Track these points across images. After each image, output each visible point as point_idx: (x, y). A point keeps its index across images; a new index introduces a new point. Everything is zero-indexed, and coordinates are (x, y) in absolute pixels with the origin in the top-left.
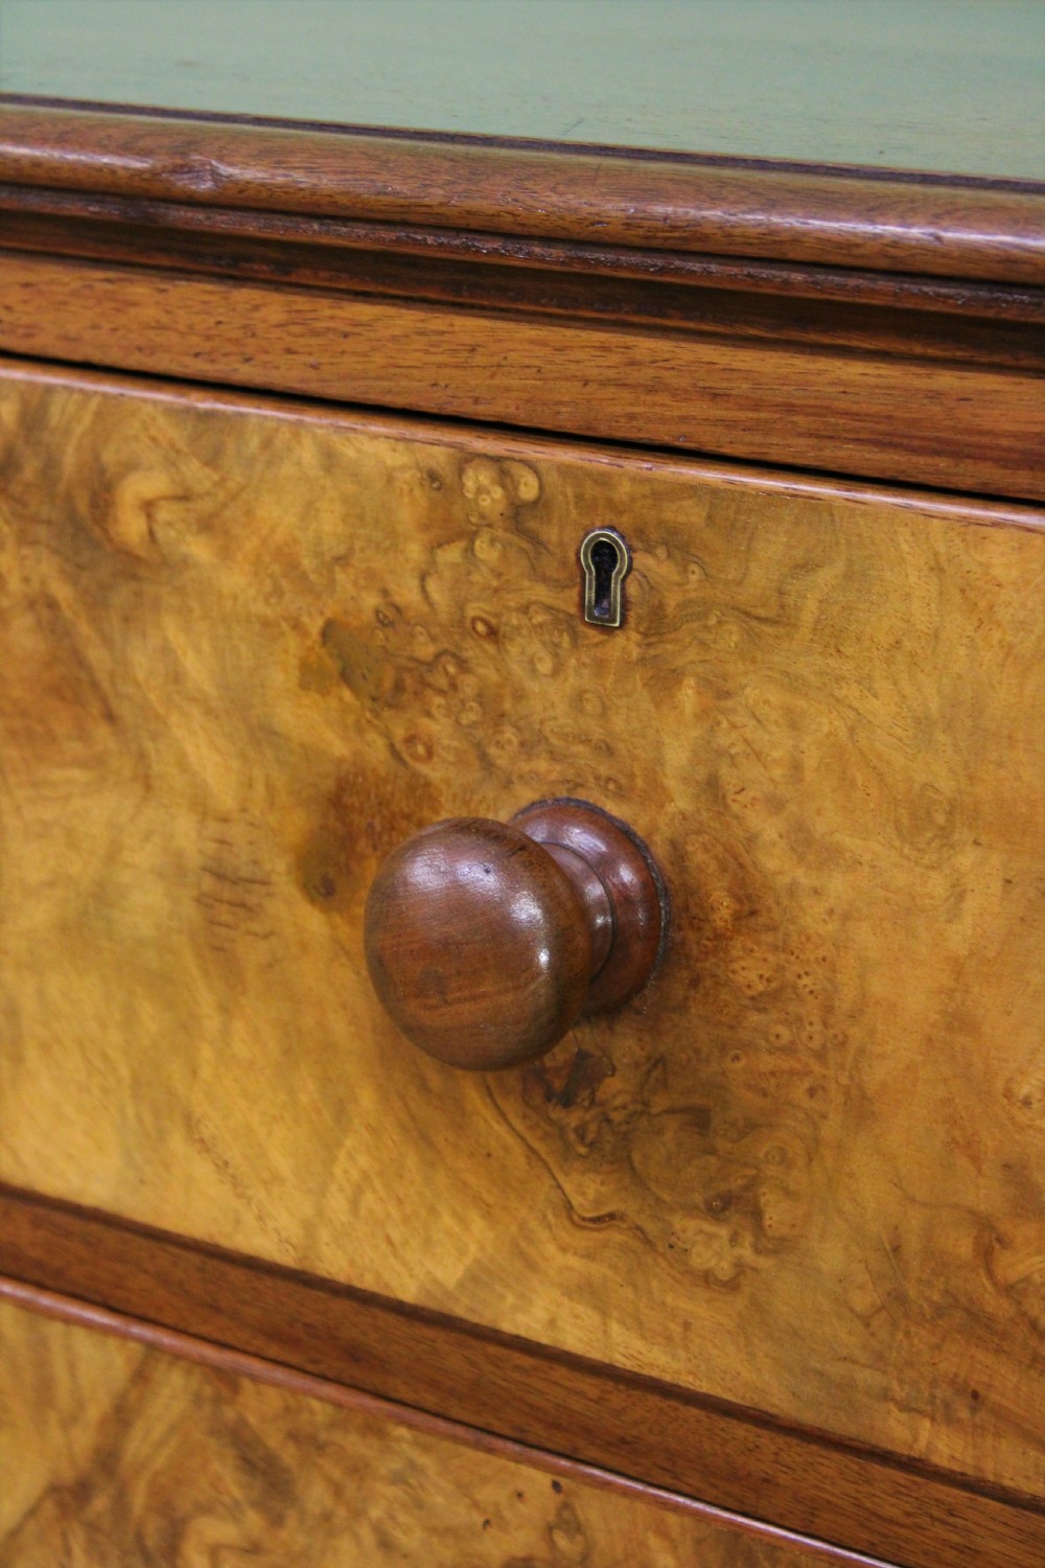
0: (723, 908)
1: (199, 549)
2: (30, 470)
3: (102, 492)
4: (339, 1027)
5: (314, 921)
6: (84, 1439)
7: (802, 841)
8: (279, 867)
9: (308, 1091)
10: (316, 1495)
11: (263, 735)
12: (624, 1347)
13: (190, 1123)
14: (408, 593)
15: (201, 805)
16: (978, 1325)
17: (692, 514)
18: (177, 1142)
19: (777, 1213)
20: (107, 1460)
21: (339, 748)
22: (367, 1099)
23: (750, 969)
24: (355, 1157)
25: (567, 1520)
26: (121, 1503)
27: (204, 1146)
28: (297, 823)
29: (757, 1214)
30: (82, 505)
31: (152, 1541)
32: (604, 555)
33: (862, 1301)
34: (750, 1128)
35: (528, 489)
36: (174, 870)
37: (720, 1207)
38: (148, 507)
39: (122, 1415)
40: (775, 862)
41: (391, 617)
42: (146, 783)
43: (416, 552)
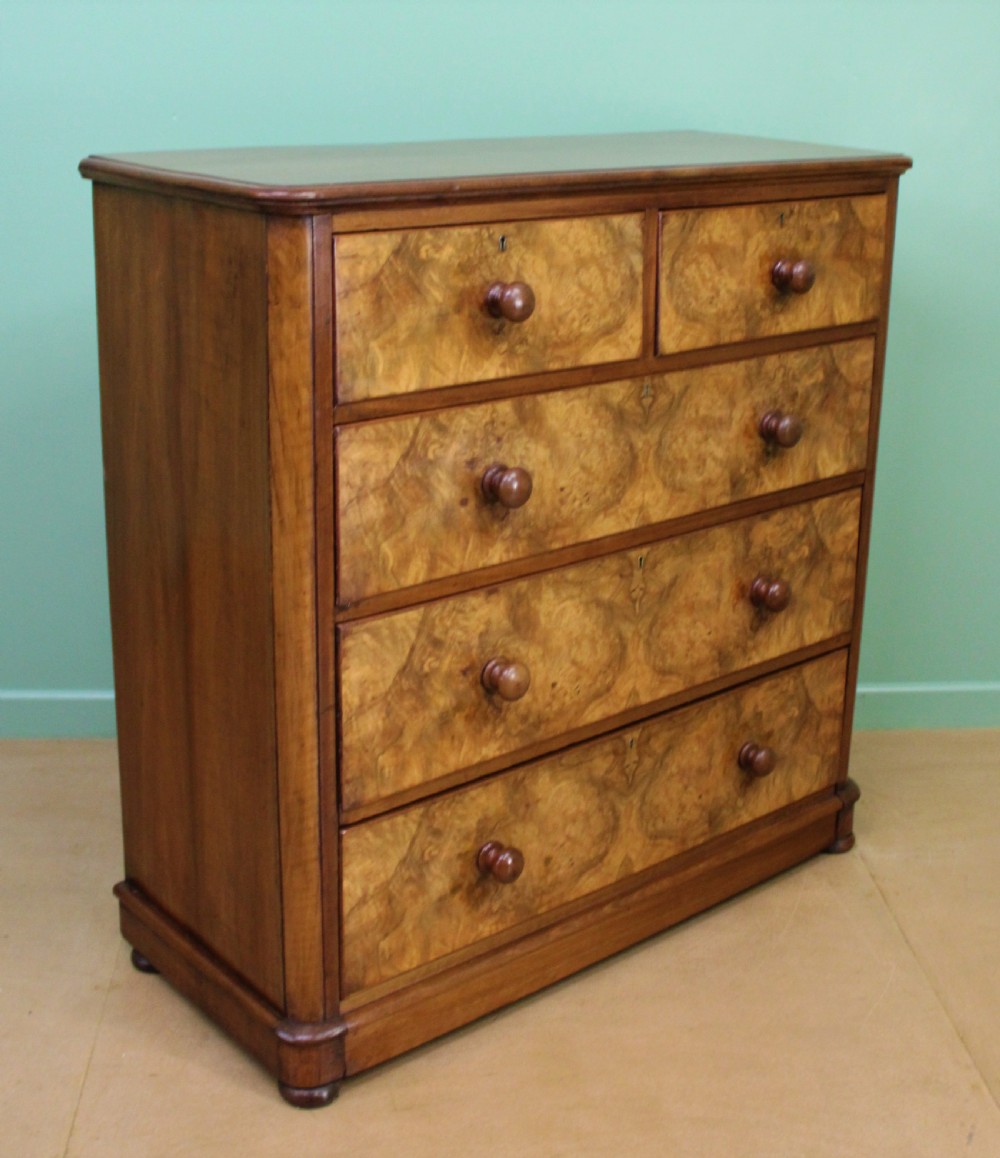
1: (437, 256)
2: (404, 250)
3: (418, 251)
4: (461, 334)
5: (456, 317)
6: (407, 443)
8: (450, 311)
9: (456, 349)
10: (453, 429)
11: (447, 286)
13: (434, 366)
14: (472, 255)
15: (437, 303)
16: (556, 343)
18: (432, 370)
19: (529, 339)
20: (413, 444)
21: (461, 285)
22: (466, 347)
24: (465, 358)
25: (494, 411)
26: (415, 450)
28: (453, 302)
29: (527, 339)
30: (414, 253)
31: (422, 455)
32: (503, 240)
33: (542, 347)
35: (491, 231)
36: (432, 317)
37: (521, 343)
39: (416, 432)
41: (469, 259)
42: (426, 304)
43: (473, 247)
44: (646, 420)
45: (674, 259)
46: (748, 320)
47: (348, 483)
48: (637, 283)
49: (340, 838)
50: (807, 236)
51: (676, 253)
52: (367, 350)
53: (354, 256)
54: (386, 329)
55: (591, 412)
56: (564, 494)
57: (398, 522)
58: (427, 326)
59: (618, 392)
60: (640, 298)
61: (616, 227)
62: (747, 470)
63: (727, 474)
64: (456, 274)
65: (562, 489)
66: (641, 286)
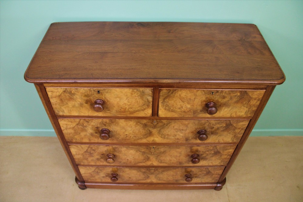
0: (106, 101)
1: (77, 93)
2: (66, 91)
3: (71, 92)
4: (88, 108)
5: (86, 105)
6: (77, 123)
7: (110, 99)
8: (84, 103)
9: (87, 110)
10: (90, 122)
11: (82, 99)
12: (105, 115)
13: (81, 112)
14: (89, 93)
15: (79, 102)
16: (120, 112)
17: (103, 90)
18: (81, 113)
19: (111, 110)
20: (79, 123)
21: (86, 99)
22: (90, 110)
23: (108, 103)
24: (90, 112)
26: (80, 124)
27: (82, 113)
28: (85, 102)
29: (110, 110)
31: (82, 125)
32: (99, 91)
33: (115, 112)
34: (109, 108)
35: (94, 89)
36: (78, 104)
37: (108, 110)
38: (74, 92)
39: (79, 121)
40: (109, 100)
41: (88, 94)
42: (76, 101)
43: (89, 92)
44: (155, 127)
45: (164, 99)
46: (194, 114)
47: (63, 127)
48: (150, 103)
49: (78, 167)
50: (224, 97)
51: (165, 98)
52: (61, 108)
53: (52, 91)
54: (65, 105)
55: (135, 123)
56: (127, 135)
57: (78, 133)
58: (77, 105)
59: (144, 121)
60: (151, 105)
61: (141, 91)
62: (192, 138)
63: (184, 138)
64: (84, 97)
65: (126, 135)
66: (151, 103)
